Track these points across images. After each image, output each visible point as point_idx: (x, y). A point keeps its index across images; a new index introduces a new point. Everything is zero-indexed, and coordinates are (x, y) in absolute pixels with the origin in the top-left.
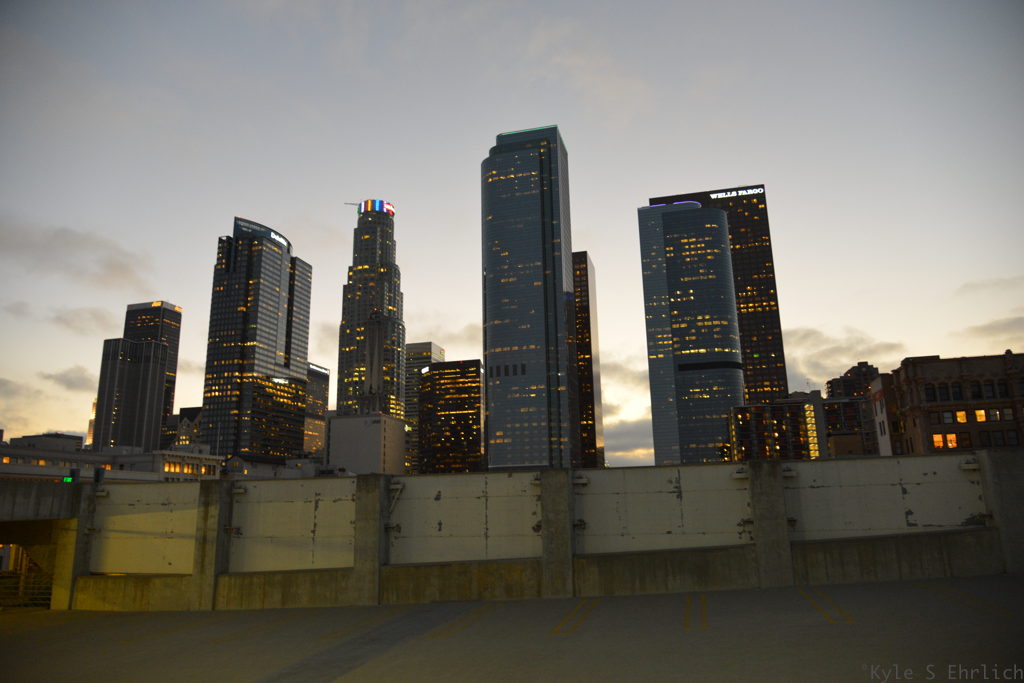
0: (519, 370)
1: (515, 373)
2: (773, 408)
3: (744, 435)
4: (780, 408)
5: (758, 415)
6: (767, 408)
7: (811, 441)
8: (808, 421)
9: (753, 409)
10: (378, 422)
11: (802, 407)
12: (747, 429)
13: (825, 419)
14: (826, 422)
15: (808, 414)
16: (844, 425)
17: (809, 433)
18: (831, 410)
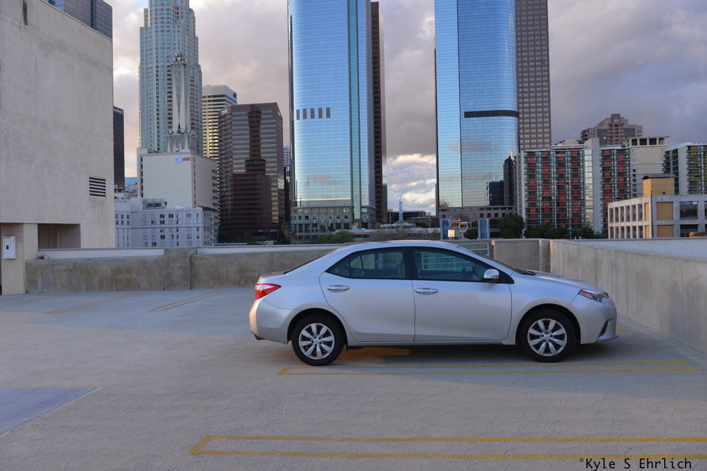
0: (324, 113)
1: (320, 116)
2: (557, 153)
3: (531, 175)
4: (564, 153)
5: (544, 158)
6: (552, 153)
7: (587, 182)
8: (587, 164)
9: (540, 153)
10: (188, 159)
11: (581, 152)
12: (534, 171)
13: (601, 163)
14: (602, 165)
15: (586, 158)
16: (616, 168)
17: (586, 174)
18: (606, 156)
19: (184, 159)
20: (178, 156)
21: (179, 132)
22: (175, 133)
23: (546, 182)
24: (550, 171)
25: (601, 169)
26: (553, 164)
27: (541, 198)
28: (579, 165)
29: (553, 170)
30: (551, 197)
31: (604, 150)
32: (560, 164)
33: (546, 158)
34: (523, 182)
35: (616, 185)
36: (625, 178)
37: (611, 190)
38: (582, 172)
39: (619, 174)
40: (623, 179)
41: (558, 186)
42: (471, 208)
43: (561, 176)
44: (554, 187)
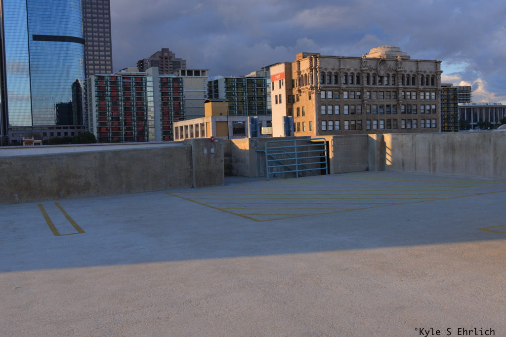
2: (123, 78)
3: (101, 97)
4: (129, 78)
5: (112, 83)
6: (119, 78)
7: (149, 104)
8: (149, 89)
9: (109, 78)
11: (144, 79)
12: (103, 93)
13: (160, 89)
14: (161, 91)
15: (148, 84)
16: (172, 93)
17: (149, 98)
18: (164, 83)
23: (115, 104)
24: (118, 94)
25: (160, 94)
26: (120, 88)
27: (110, 118)
28: (142, 90)
29: (121, 93)
30: (119, 118)
31: (162, 78)
32: (127, 88)
33: (114, 82)
34: (94, 104)
35: (172, 108)
36: (179, 103)
37: (169, 112)
38: (145, 96)
39: (175, 99)
40: (178, 103)
41: (125, 108)
42: (41, 127)
43: (127, 99)
44: (122, 109)
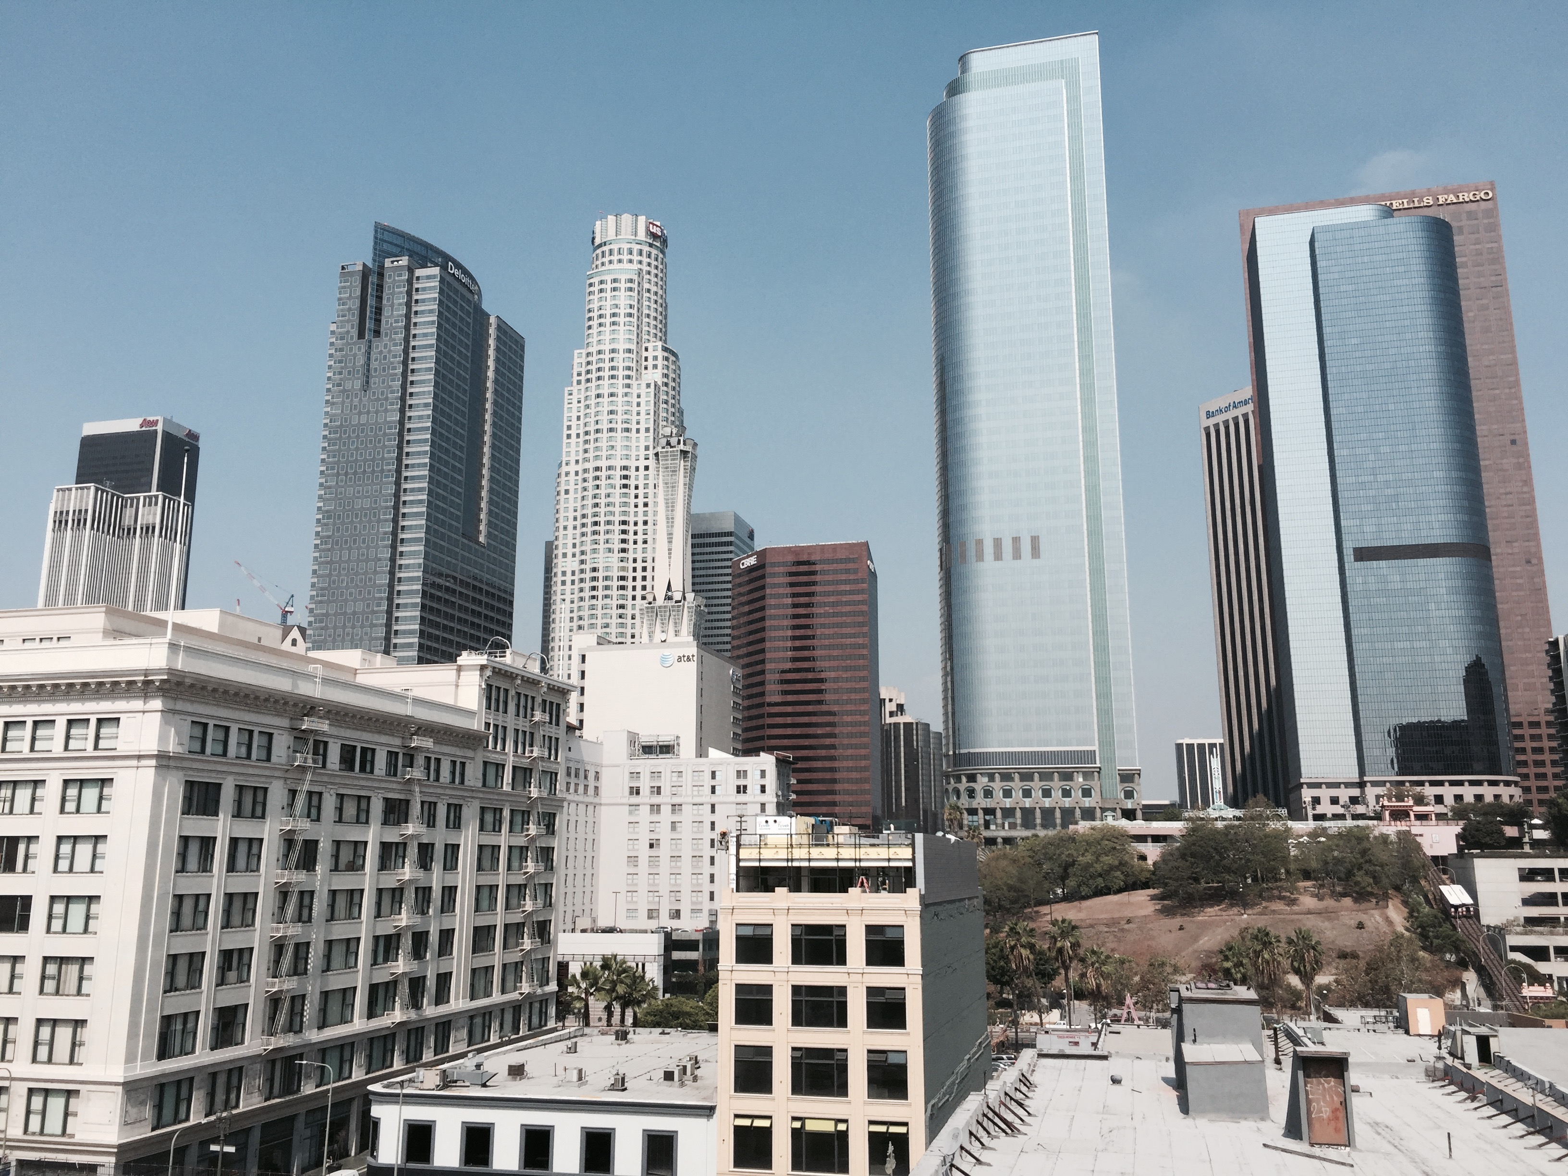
0: (1026, 547)
1: (1017, 555)
10: (689, 659)
19: (680, 659)
20: (667, 652)
21: (669, 598)
22: (660, 601)
